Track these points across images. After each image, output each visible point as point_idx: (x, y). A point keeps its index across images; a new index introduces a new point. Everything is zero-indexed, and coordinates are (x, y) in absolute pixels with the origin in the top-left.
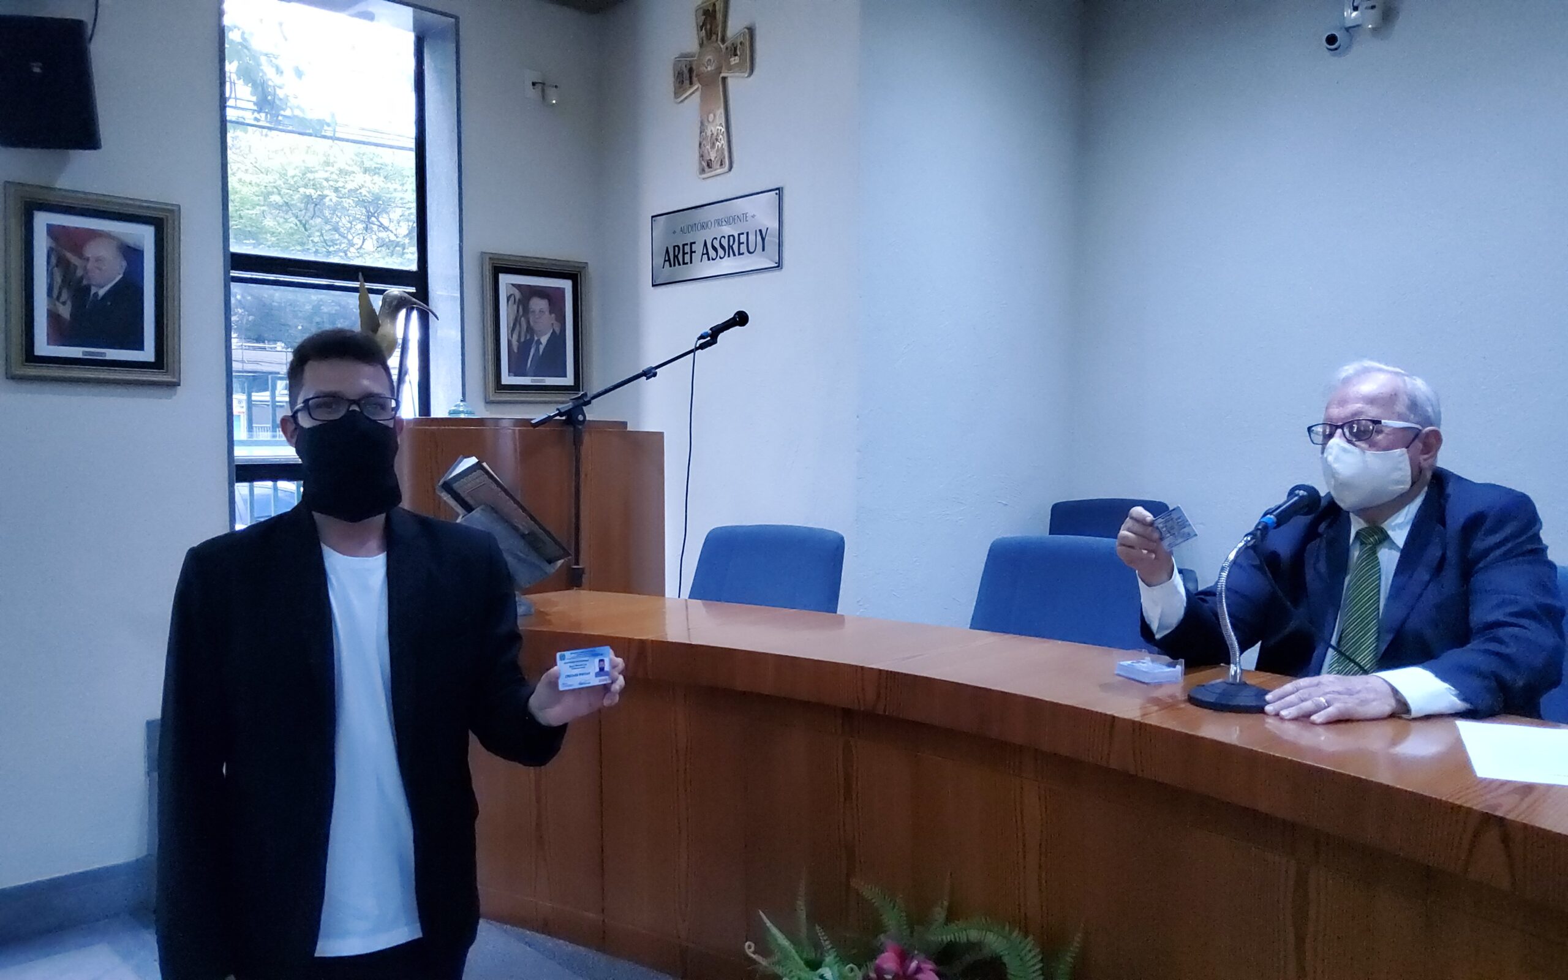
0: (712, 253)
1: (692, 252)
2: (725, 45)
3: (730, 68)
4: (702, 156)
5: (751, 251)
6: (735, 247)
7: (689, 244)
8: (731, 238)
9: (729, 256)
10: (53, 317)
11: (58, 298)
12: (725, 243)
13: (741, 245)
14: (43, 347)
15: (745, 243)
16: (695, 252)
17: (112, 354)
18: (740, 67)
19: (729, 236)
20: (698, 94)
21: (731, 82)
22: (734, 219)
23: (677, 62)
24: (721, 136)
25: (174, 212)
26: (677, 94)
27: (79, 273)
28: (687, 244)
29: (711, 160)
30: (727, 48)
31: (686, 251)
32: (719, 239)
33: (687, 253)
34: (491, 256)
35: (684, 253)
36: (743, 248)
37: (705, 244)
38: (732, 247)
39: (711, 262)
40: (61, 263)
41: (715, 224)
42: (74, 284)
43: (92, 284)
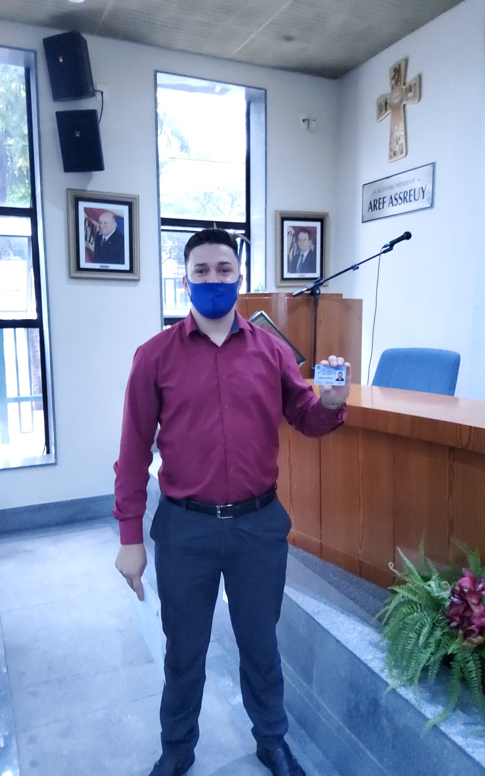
0: (395, 202)
1: (384, 203)
2: (406, 86)
3: (408, 99)
4: (391, 149)
5: (417, 198)
6: (408, 197)
7: (382, 199)
8: (406, 193)
9: (404, 203)
10: (87, 250)
11: (89, 241)
12: (402, 196)
14: (84, 264)
15: (413, 195)
16: (385, 202)
18: (414, 97)
19: (404, 192)
20: (389, 116)
21: (408, 108)
22: (407, 182)
23: (379, 99)
24: (401, 137)
25: (136, 198)
26: (378, 117)
27: (98, 229)
29: (395, 151)
30: (406, 89)
31: (380, 202)
32: (399, 194)
34: (280, 212)
35: (379, 204)
36: (412, 198)
37: (391, 198)
38: (406, 197)
39: (394, 207)
40: (90, 225)
41: (397, 186)
42: (95, 235)
43: (103, 233)
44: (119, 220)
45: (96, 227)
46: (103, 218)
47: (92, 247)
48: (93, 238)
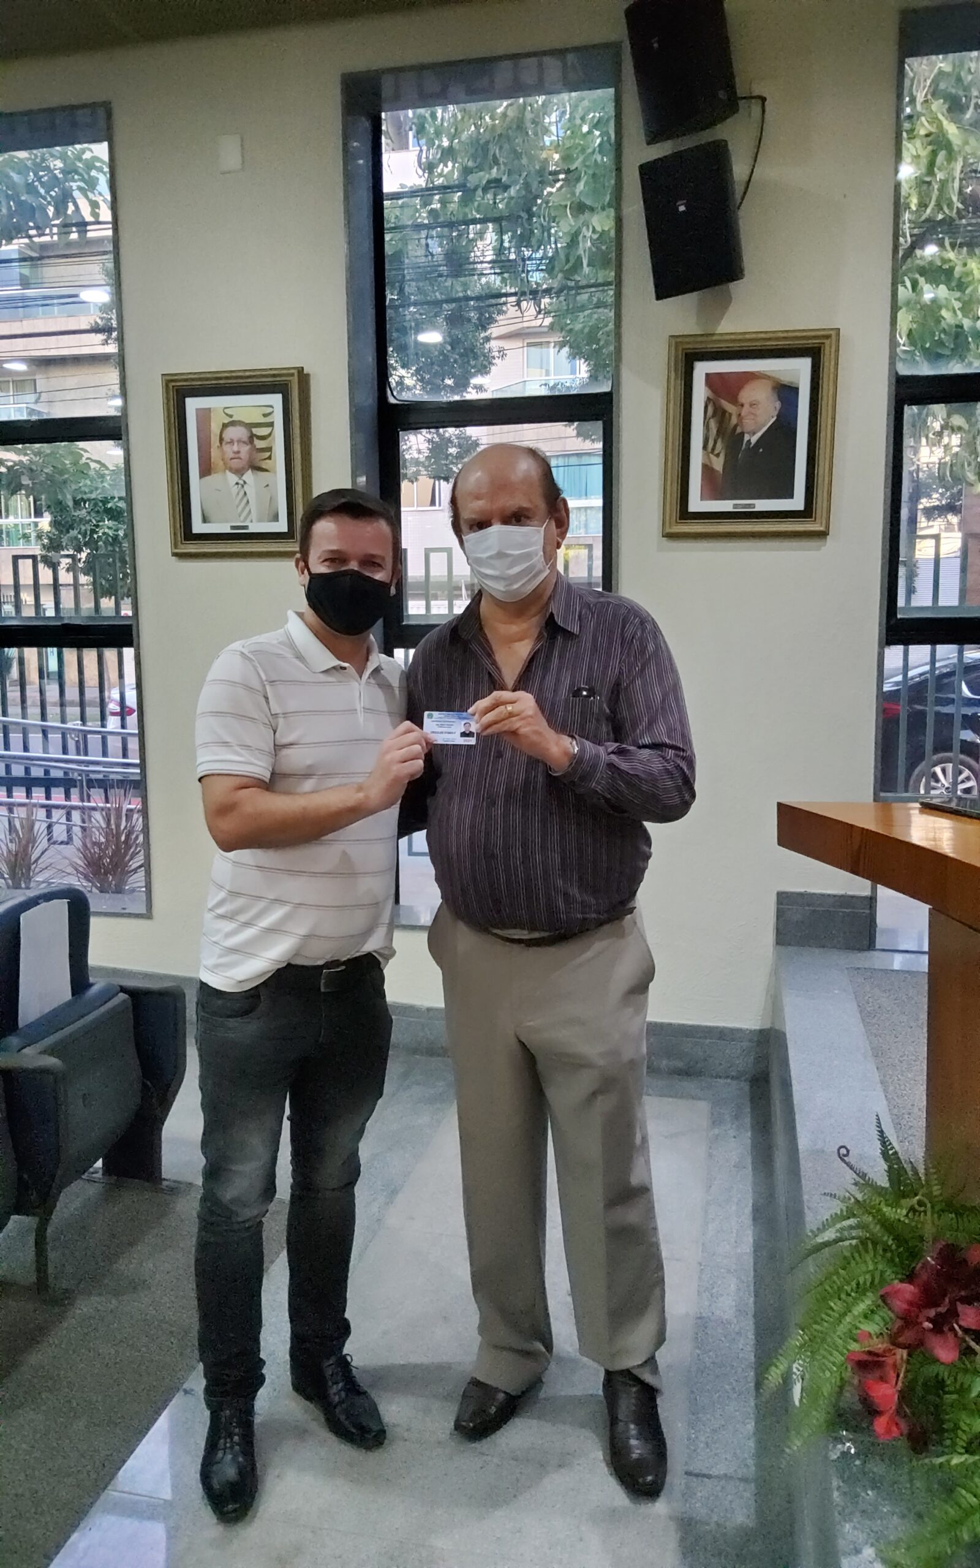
10: (707, 469)
11: (713, 449)
14: (696, 504)
17: (763, 505)
25: (831, 336)
27: (734, 420)
40: (717, 413)
42: (729, 431)
43: (745, 431)
44: (786, 393)
45: (730, 415)
46: (748, 394)
47: (718, 464)
48: (723, 439)
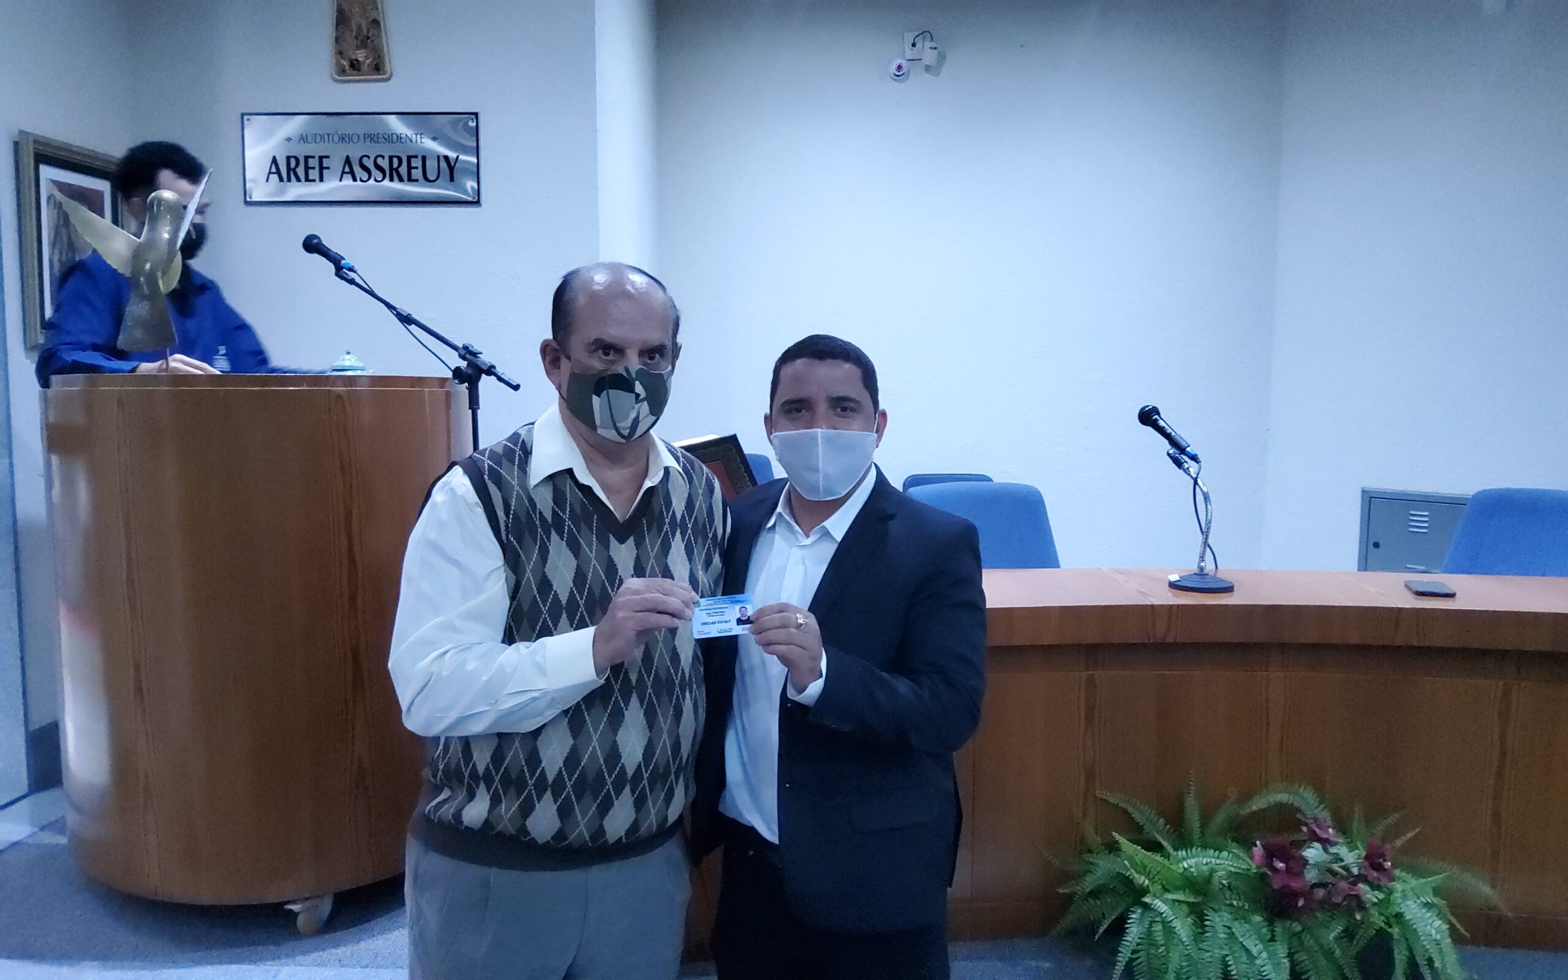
0: (361, 173)
1: (322, 168)
4: (341, 53)
5: (431, 178)
6: (403, 170)
7: (317, 159)
8: (395, 161)
9: (391, 180)
12: (384, 163)
13: (413, 171)
15: (420, 168)
16: (328, 168)
19: (391, 158)
22: (400, 138)
24: (375, 34)
28: (313, 157)
29: (357, 60)
31: (310, 165)
32: (372, 159)
33: (314, 168)
34: (32, 137)
36: (417, 173)
37: (348, 161)
38: (397, 170)
39: (359, 183)
41: (365, 138)
